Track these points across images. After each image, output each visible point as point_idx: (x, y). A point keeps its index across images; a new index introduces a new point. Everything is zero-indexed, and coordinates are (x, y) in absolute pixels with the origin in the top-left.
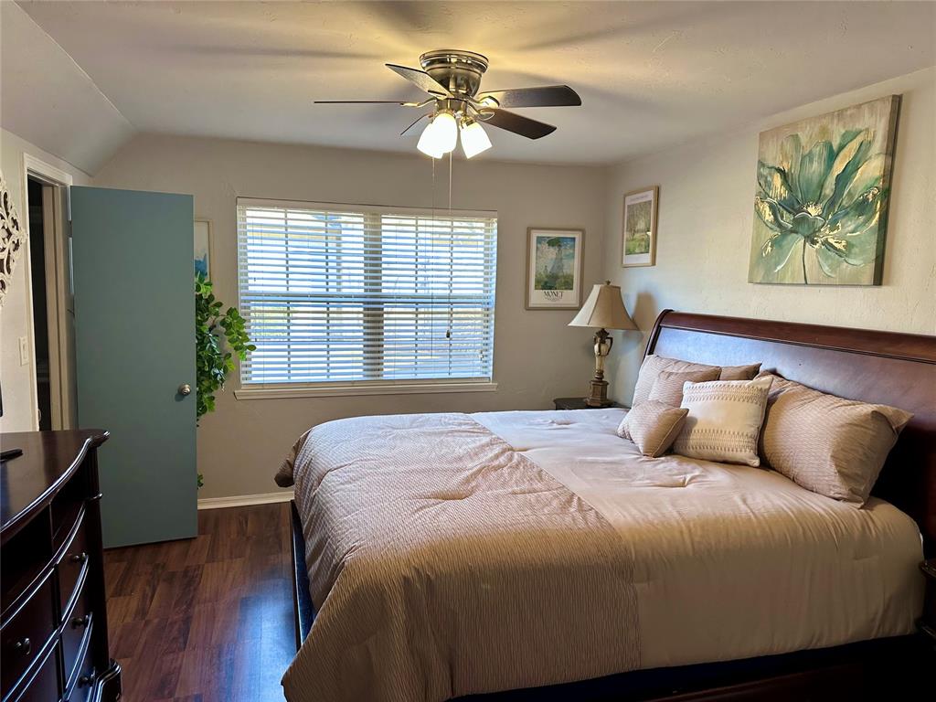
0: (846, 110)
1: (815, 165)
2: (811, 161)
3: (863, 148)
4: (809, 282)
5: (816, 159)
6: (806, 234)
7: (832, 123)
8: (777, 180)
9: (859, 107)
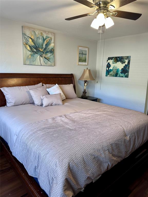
0: (46, 31)
1: (40, 40)
2: (39, 39)
3: (50, 40)
4: (42, 65)
5: (40, 39)
6: (40, 55)
7: (43, 33)
8: (30, 40)
9: (49, 32)
